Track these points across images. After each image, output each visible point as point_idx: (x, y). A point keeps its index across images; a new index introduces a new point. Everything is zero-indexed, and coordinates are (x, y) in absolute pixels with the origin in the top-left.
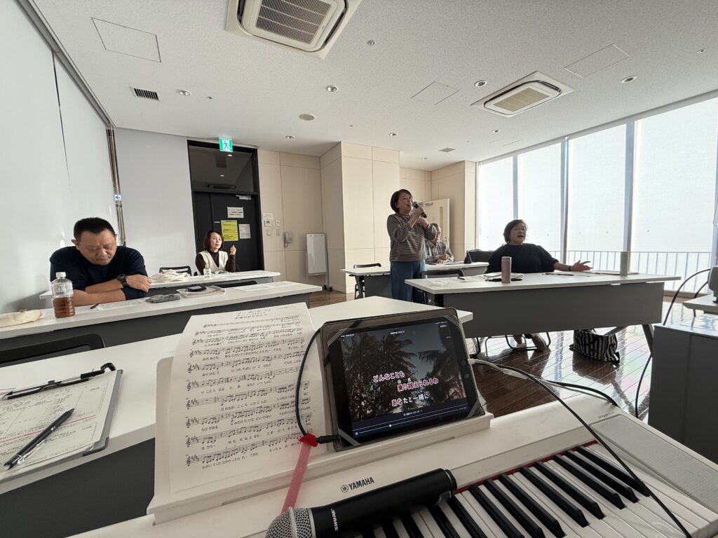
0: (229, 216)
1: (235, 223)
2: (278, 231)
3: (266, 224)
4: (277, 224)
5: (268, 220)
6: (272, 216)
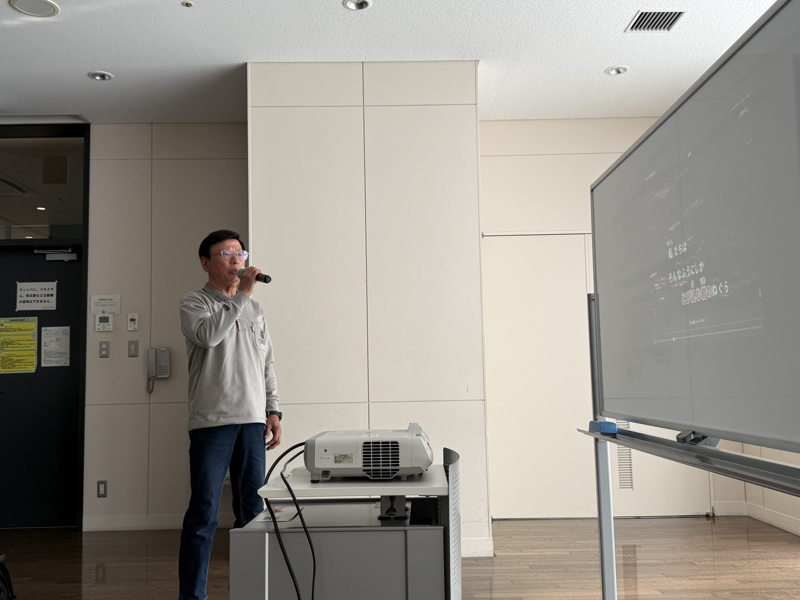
0: (20, 307)
1: (32, 323)
2: (132, 345)
3: (98, 325)
4: (130, 323)
5: (104, 314)
6: (116, 302)
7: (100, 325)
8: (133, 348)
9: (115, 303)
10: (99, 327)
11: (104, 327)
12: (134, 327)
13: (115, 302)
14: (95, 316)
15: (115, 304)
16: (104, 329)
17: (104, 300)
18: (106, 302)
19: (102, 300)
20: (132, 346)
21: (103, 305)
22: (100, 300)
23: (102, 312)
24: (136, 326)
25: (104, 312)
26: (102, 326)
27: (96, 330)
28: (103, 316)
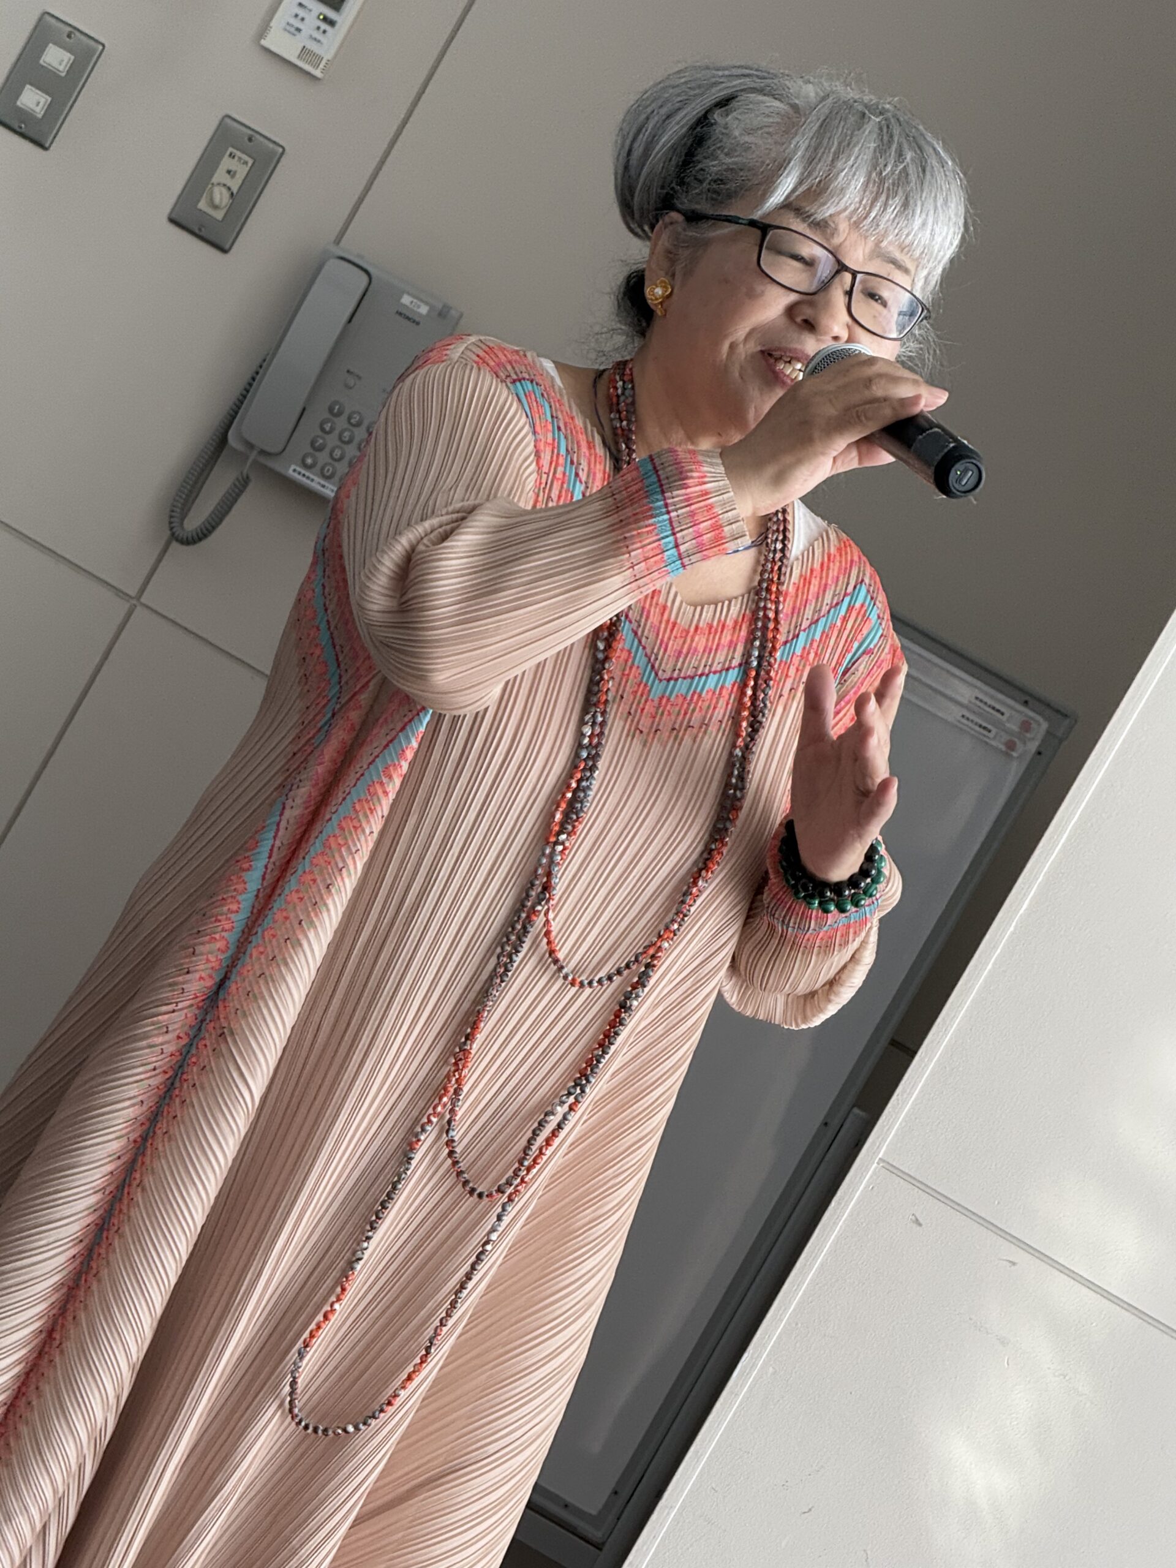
2: (232, 156)
4: (301, 6)
8: (227, 178)
12: (312, 46)
20: (226, 163)
24: (329, 45)
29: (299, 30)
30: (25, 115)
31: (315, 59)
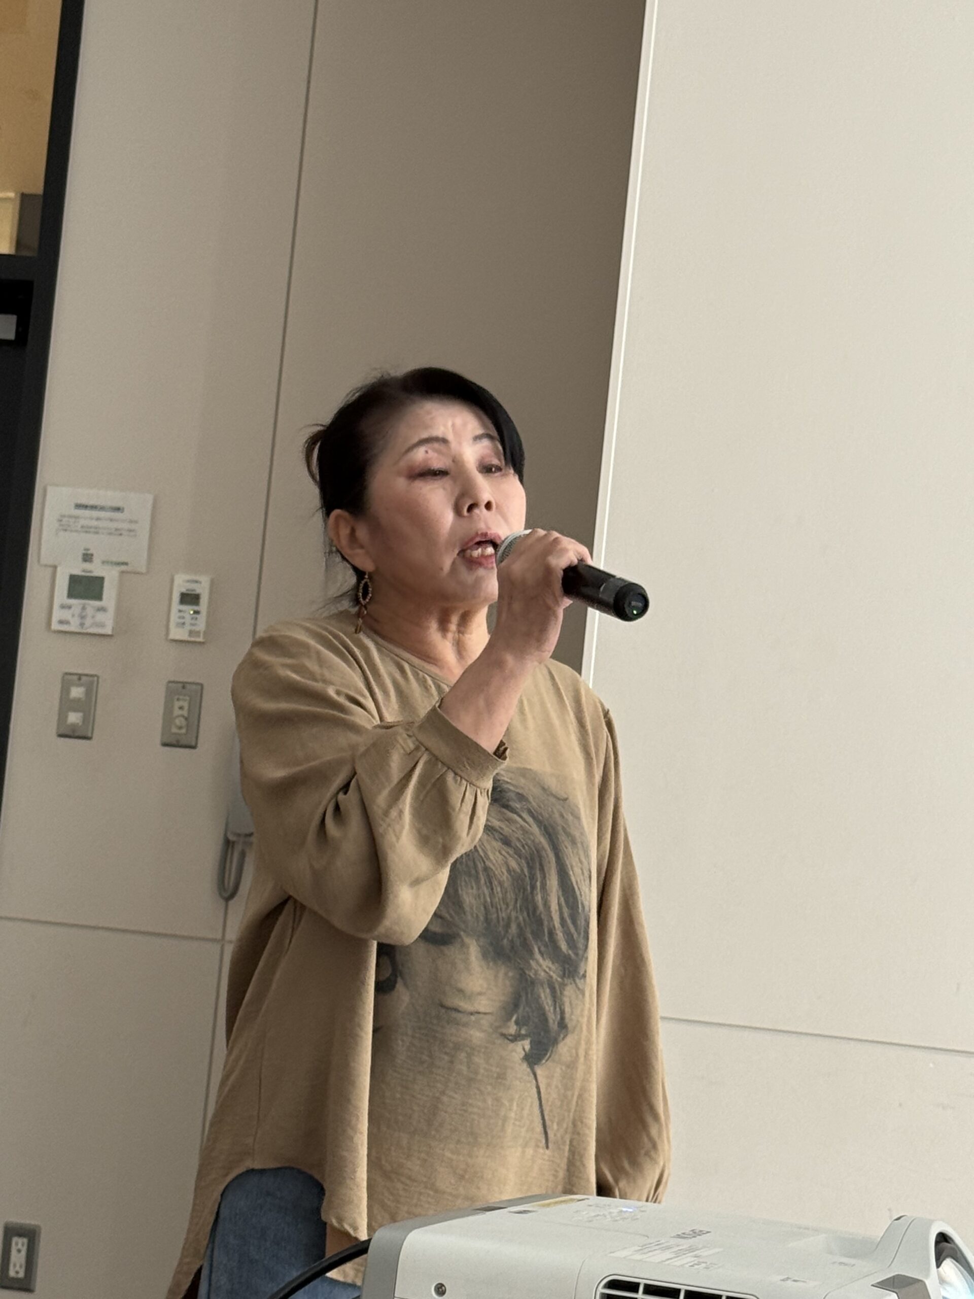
2: (178, 700)
3: (63, 607)
4: (180, 611)
5: (87, 566)
6: (136, 522)
7: (70, 607)
8: (180, 712)
9: (133, 526)
10: (66, 615)
11: (83, 617)
12: (193, 628)
13: (131, 522)
14: (55, 567)
15: (130, 531)
16: (82, 625)
17: (93, 507)
18: (98, 519)
19: (86, 507)
20: (177, 704)
21: (86, 530)
22: (79, 506)
23: (80, 558)
24: (201, 625)
25: (87, 557)
26: (77, 610)
27: (55, 626)
28: (84, 571)
29: (184, 624)
30: (74, 727)
31: (197, 633)
